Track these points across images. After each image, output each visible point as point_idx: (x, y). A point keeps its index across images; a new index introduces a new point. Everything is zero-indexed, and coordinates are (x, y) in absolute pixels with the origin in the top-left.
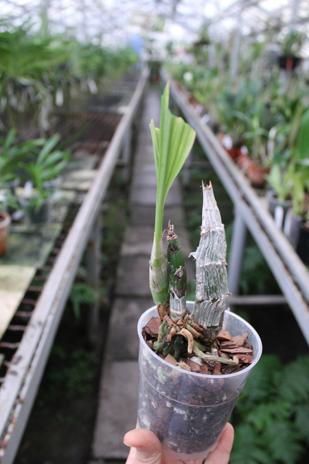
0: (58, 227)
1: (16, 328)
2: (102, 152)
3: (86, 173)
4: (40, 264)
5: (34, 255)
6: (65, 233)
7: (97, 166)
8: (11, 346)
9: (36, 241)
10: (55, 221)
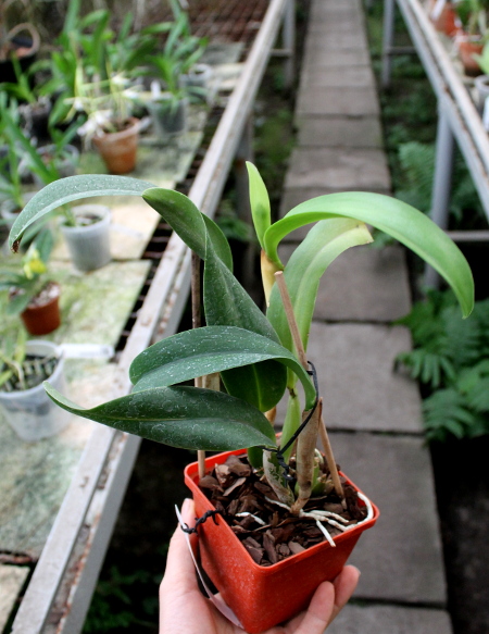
0: (198, 137)
1: (160, 239)
2: (250, 37)
3: (230, 68)
4: (180, 176)
5: (170, 167)
6: (206, 143)
7: (243, 58)
8: (157, 255)
9: (171, 153)
10: (193, 129)
